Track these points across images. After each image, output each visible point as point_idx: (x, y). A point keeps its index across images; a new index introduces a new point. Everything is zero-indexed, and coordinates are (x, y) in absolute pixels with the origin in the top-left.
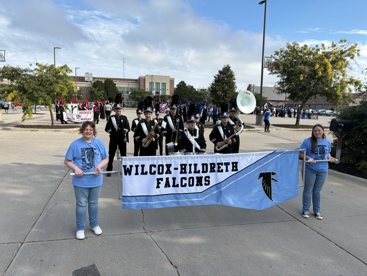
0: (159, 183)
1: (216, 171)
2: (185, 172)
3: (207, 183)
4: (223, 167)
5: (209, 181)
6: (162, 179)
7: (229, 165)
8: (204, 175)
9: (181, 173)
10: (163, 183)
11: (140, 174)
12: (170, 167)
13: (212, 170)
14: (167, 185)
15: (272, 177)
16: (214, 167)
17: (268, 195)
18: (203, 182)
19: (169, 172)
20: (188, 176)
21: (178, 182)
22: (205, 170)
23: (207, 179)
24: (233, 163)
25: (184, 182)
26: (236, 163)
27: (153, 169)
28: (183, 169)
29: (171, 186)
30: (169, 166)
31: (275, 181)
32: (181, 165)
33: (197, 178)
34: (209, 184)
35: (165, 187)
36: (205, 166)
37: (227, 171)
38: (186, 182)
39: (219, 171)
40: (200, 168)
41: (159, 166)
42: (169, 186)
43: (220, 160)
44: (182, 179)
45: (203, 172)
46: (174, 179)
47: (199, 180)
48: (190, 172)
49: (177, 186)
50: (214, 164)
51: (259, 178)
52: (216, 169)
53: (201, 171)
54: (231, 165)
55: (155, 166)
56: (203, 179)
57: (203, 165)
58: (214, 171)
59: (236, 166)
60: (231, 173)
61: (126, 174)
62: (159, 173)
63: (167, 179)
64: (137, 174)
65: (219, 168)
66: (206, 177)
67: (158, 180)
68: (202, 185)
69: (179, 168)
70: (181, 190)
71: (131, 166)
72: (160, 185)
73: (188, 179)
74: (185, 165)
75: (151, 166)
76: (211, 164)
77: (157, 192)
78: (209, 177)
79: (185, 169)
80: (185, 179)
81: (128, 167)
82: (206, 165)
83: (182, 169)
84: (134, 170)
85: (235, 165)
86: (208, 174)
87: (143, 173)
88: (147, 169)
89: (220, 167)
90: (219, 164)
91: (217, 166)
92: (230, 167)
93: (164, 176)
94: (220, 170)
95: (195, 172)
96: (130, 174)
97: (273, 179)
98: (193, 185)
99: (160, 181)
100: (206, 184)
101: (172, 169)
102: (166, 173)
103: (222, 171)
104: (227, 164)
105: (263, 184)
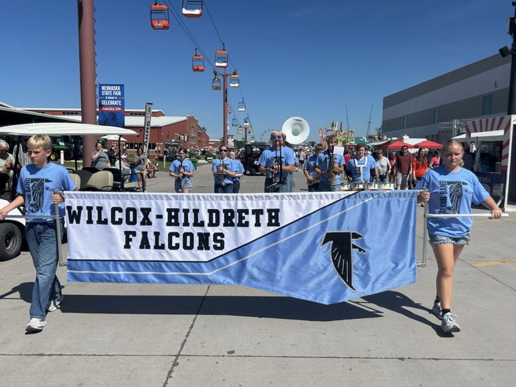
0: (128, 240)
1: (236, 225)
2: (177, 224)
3: (219, 245)
4: (251, 218)
5: (222, 242)
6: (134, 234)
7: (262, 214)
8: (212, 231)
9: (169, 224)
10: (136, 241)
11: (95, 222)
12: (148, 214)
13: (228, 223)
14: (145, 244)
15: (354, 241)
16: (233, 216)
17: (344, 277)
18: (211, 243)
19: (146, 222)
20: (182, 230)
21: (164, 240)
22: (214, 222)
23: (219, 238)
24: (270, 211)
25: (175, 240)
26: (277, 211)
27: (118, 215)
28: (173, 217)
29: (152, 247)
30: (146, 211)
31: (360, 250)
32: (169, 211)
33: (199, 234)
34: (222, 248)
35: (141, 247)
36: (214, 214)
37: (258, 224)
38: (179, 240)
39: (240, 224)
40: (204, 216)
41: (128, 210)
42: (148, 247)
43: (244, 204)
44: (171, 235)
45: (211, 224)
46: (157, 234)
47: (204, 238)
48: (186, 224)
49: (163, 247)
50: (231, 211)
51: (325, 242)
52: (235, 221)
53: (207, 221)
54: (266, 214)
55: (120, 210)
56: (211, 238)
57: (210, 212)
58: (232, 225)
59: (276, 217)
60: (265, 229)
61: (71, 222)
62: (128, 222)
63: (145, 234)
64: (90, 221)
65: (241, 218)
66: (216, 235)
67: (127, 233)
68: (208, 248)
69: (166, 215)
70: (167, 255)
71: (80, 208)
72: (130, 243)
73: (181, 237)
74: (177, 211)
75: (114, 210)
76: (226, 211)
77: (126, 255)
78: (222, 235)
79: (176, 217)
80: (177, 235)
81: (75, 208)
82: (217, 212)
83: (170, 217)
84: (84, 216)
85: (274, 215)
86: (220, 229)
87: (100, 222)
88: (107, 214)
89: (244, 218)
90: (240, 211)
91: (237, 215)
92: (264, 218)
93: (139, 229)
94: (244, 222)
95: (196, 224)
96: (78, 222)
97: (355, 247)
98: (191, 247)
99: (131, 236)
100: (216, 248)
101: (152, 216)
102: (143, 223)
103: (247, 224)
104: (258, 213)
105: (333, 255)
